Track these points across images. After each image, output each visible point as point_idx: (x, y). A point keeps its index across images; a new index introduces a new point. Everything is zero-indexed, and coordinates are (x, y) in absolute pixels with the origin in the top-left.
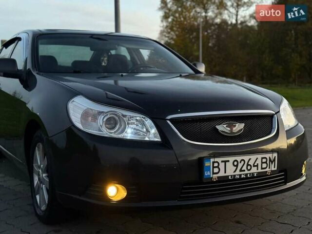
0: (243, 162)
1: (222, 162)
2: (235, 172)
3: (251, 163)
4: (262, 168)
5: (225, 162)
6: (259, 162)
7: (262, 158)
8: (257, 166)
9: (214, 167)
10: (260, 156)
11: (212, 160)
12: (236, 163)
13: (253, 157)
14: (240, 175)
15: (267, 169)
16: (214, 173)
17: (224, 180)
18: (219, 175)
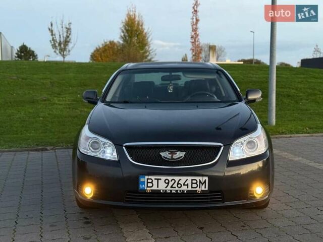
0: (173, 181)
1: (155, 179)
2: (166, 187)
3: (182, 182)
4: (192, 187)
5: (158, 179)
6: (189, 182)
7: (192, 180)
8: (187, 185)
9: (148, 183)
10: (190, 178)
11: (146, 177)
12: (167, 181)
13: (183, 179)
14: (171, 191)
15: (198, 189)
16: (147, 187)
17: (157, 193)
18: (152, 188)
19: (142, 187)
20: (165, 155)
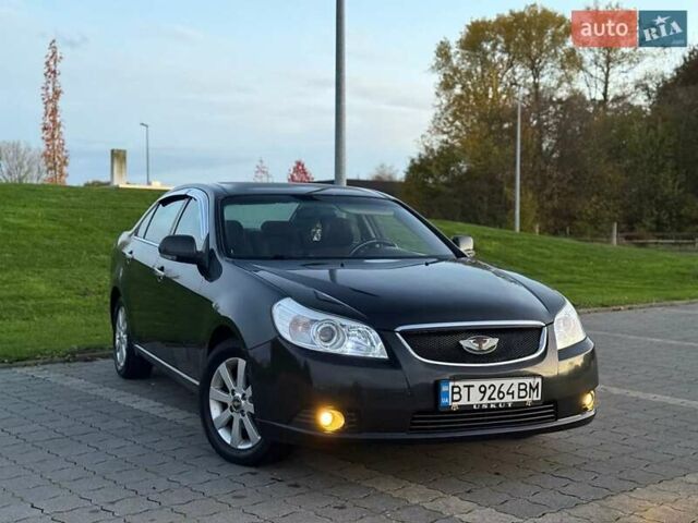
0: (492, 388)
1: (465, 386)
2: (482, 399)
3: (504, 389)
4: (519, 397)
5: (469, 387)
6: (515, 389)
7: (520, 384)
8: (513, 393)
9: (453, 393)
10: (516, 381)
11: (451, 384)
12: (483, 389)
13: (507, 382)
14: (489, 405)
15: (527, 399)
16: (453, 401)
17: (467, 410)
18: (459, 403)
19: (444, 401)
20: (468, 344)
